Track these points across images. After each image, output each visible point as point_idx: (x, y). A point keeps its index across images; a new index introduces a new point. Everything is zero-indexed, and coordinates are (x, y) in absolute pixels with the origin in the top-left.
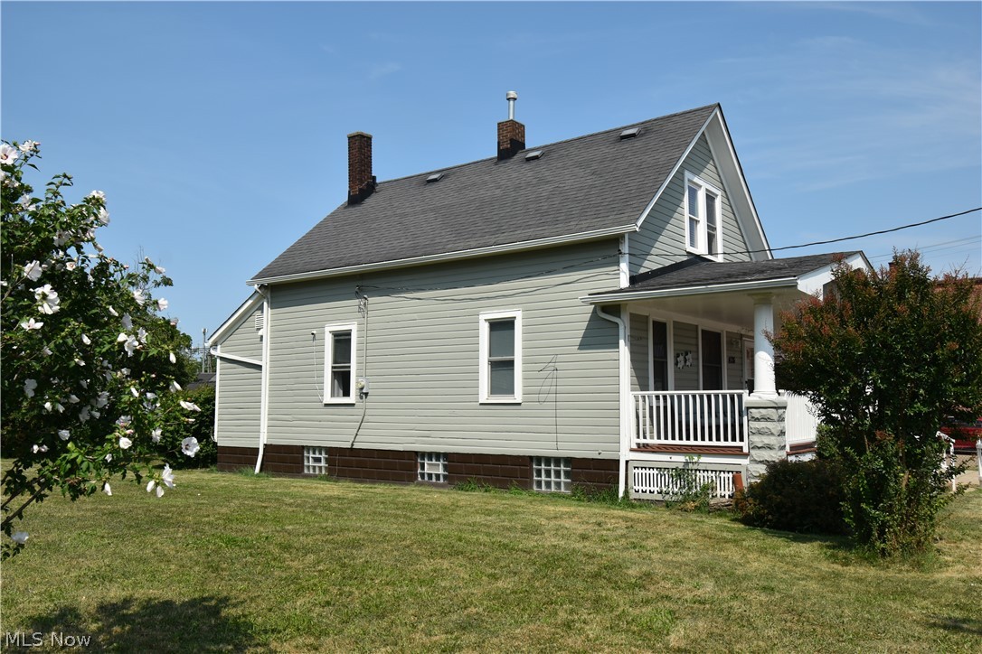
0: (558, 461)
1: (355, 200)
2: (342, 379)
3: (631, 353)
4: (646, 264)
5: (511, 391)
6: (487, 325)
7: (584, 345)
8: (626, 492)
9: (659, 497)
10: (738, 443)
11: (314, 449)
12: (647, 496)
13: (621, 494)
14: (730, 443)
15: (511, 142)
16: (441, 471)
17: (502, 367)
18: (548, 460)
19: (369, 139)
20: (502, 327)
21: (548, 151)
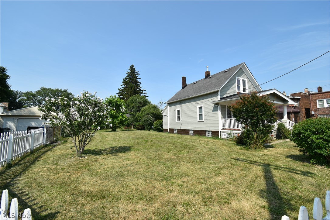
0: (210, 131)
1: (183, 88)
2: (179, 117)
3: (221, 112)
4: (225, 95)
5: (202, 119)
6: (198, 108)
7: (213, 111)
8: (220, 137)
9: (226, 138)
10: (239, 128)
11: (176, 129)
12: (224, 138)
13: (219, 137)
14: (238, 128)
15: (208, 75)
16: (193, 133)
17: (201, 115)
18: (208, 131)
19: (185, 77)
20: (201, 108)
21: (213, 76)
